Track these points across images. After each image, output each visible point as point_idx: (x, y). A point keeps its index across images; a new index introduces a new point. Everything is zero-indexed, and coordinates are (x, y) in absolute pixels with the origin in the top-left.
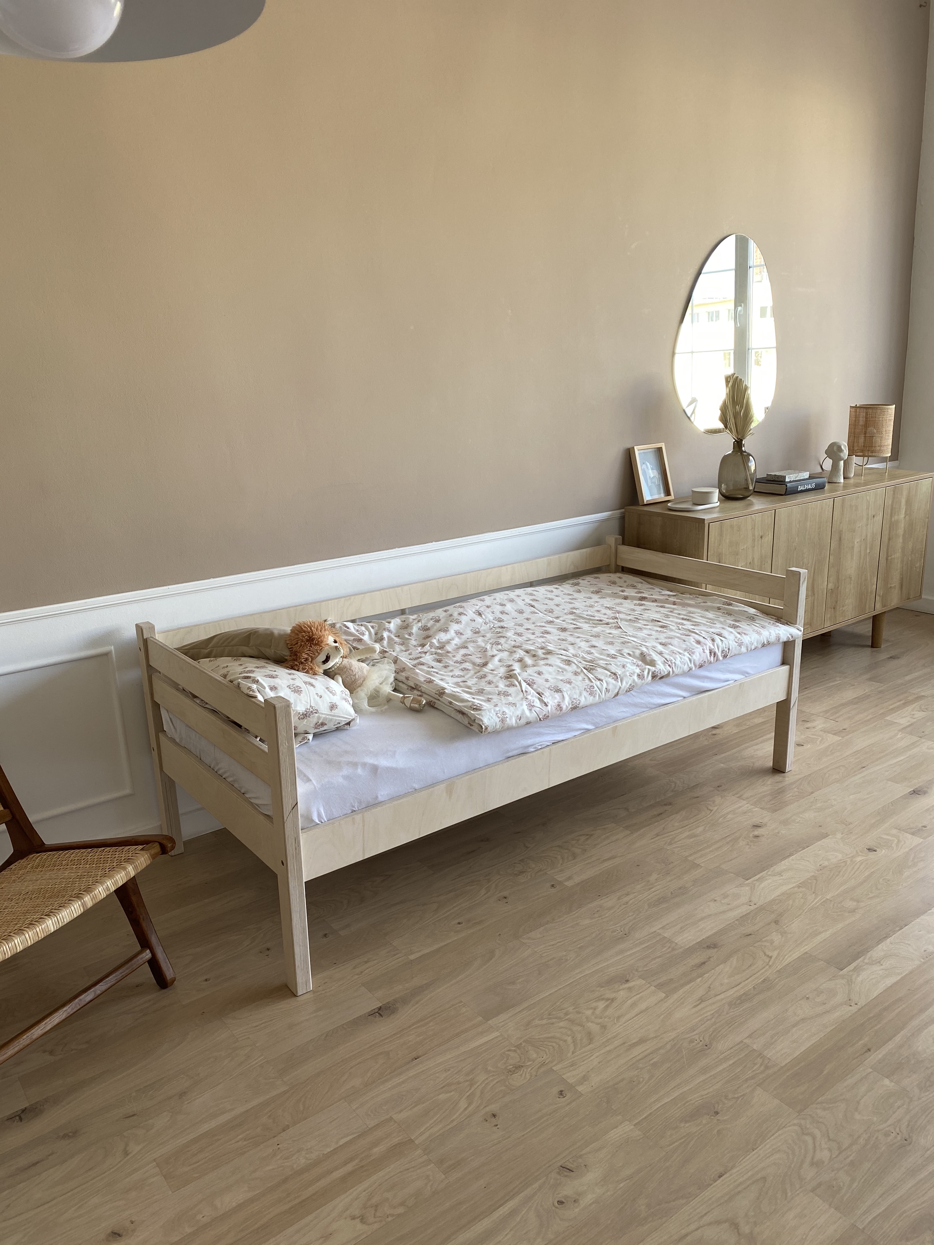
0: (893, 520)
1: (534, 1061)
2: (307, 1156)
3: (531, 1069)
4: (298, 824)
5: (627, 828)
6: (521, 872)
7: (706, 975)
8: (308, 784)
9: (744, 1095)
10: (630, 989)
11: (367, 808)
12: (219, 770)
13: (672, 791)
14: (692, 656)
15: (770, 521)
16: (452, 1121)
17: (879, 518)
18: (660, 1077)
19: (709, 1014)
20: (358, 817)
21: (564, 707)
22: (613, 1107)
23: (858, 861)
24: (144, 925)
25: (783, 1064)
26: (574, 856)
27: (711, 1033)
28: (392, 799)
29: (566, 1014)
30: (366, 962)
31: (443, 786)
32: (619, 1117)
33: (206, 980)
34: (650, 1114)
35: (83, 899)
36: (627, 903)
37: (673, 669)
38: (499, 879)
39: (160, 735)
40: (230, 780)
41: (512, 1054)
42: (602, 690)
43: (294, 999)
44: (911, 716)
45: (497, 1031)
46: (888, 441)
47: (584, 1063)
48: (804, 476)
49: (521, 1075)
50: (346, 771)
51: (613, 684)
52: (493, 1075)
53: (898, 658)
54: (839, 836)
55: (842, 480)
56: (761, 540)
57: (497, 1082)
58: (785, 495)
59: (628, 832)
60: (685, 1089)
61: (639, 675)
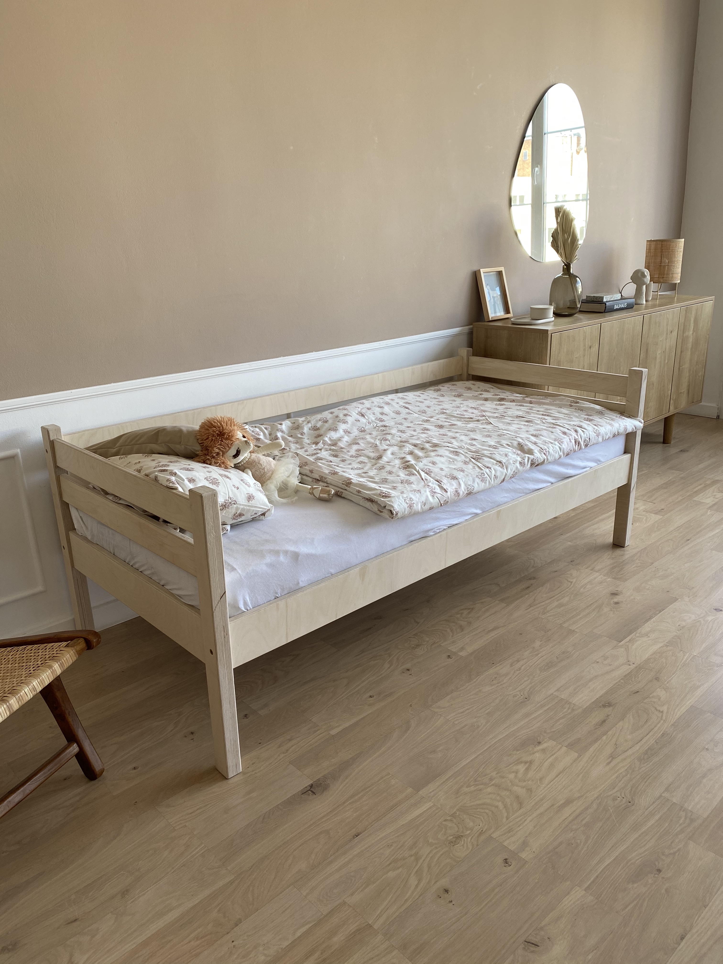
0: (685, 335)
1: (472, 829)
2: (265, 952)
3: (471, 839)
4: (227, 613)
5: (502, 600)
6: (418, 646)
7: (610, 733)
8: (233, 573)
9: (679, 850)
10: (544, 750)
11: (289, 594)
12: (135, 564)
13: (533, 567)
14: (561, 445)
15: (596, 333)
16: (406, 901)
17: (675, 333)
18: (596, 837)
19: (623, 770)
20: (282, 603)
21: (461, 493)
22: (559, 872)
23: (710, 620)
24: (70, 719)
25: (705, 816)
26: (462, 628)
27: (630, 789)
28: (312, 584)
29: (491, 779)
30: (290, 740)
31: (357, 569)
32: (568, 883)
33: (135, 768)
34: (597, 877)
35: (8, 702)
36: (520, 669)
37: (547, 456)
38: (399, 652)
39: (71, 534)
40: (147, 573)
41: (449, 824)
42: (492, 476)
43: (225, 782)
44: (713, 496)
45: (430, 801)
46: (678, 270)
47: (521, 828)
48: (617, 298)
49: (463, 845)
50: (269, 559)
51: (500, 471)
52: (436, 848)
53: (688, 451)
54: (686, 599)
55: (644, 302)
56: (590, 349)
57: (442, 855)
58: (604, 312)
59: (504, 605)
60: (622, 848)
61: (520, 463)
